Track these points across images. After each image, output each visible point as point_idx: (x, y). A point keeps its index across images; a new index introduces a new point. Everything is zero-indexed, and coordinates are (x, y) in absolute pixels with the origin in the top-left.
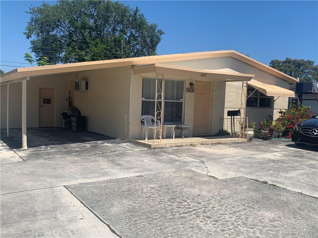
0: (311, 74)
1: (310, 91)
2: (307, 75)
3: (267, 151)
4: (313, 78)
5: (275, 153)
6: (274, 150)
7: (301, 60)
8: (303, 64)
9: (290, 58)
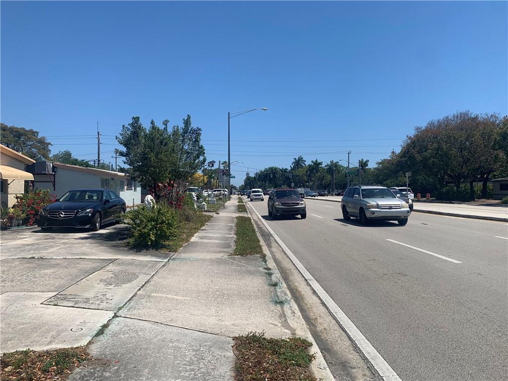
0: (35, 148)
1: (43, 172)
2: (30, 149)
3: (14, 239)
4: (39, 153)
5: (24, 239)
6: (21, 237)
7: (21, 129)
8: (24, 134)
9: (6, 124)
